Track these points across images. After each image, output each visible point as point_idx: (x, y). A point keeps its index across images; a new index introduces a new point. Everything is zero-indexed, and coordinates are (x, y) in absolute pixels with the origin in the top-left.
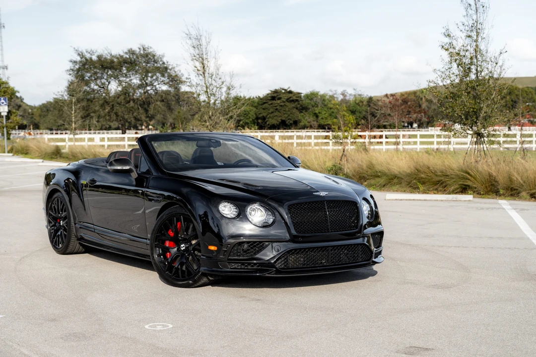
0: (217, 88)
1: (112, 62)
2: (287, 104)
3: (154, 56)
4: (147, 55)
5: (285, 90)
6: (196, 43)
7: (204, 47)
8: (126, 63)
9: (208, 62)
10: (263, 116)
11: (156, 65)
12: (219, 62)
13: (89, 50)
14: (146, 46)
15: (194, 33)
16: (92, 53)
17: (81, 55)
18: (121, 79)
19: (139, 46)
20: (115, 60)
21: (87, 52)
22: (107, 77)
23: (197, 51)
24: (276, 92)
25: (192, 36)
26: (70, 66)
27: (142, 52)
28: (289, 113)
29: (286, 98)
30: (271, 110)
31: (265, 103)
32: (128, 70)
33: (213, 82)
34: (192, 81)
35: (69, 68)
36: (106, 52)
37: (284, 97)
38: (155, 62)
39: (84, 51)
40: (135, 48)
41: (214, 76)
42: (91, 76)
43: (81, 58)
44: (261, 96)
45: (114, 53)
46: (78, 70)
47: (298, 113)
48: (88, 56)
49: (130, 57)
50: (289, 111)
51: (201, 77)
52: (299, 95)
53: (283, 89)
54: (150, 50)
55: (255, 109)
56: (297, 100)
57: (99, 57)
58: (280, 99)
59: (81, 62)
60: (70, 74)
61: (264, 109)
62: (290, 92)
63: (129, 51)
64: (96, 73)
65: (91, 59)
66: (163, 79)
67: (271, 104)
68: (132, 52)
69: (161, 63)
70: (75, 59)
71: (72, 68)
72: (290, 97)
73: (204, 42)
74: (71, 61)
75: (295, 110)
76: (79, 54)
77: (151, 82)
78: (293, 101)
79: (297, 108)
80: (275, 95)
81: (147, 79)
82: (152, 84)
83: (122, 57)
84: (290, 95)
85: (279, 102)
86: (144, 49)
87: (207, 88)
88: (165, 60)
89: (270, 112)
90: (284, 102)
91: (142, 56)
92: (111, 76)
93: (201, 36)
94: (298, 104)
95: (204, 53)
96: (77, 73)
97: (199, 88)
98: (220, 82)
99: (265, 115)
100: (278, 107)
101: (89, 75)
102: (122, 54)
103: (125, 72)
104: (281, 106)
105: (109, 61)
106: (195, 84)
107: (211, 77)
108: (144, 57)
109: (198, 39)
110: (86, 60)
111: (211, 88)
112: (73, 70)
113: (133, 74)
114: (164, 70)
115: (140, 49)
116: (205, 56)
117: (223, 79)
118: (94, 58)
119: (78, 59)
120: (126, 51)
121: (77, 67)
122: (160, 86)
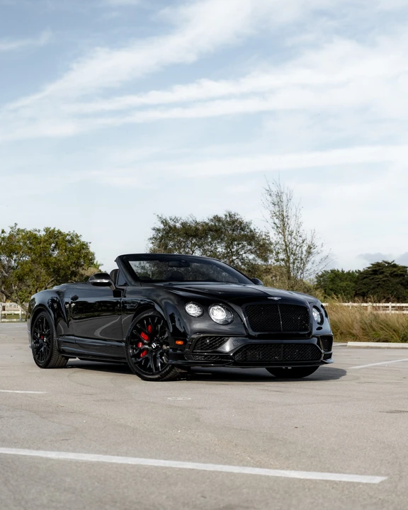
0: (297, 246)
1: (197, 229)
2: (392, 279)
3: (241, 223)
4: (234, 222)
5: (388, 263)
6: (276, 200)
7: (285, 204)
8: (212, 231)
9: (289, 219)
10: (364, 293)
11: (242, 233)
12: (300, 220)
13: (173, 218)
14: (233, 213)
15: (274, 189)
16: (176, 220)
17: (165, 222)
18: (206, 247)
19: (225, 213)
20: (200, 228)
21: (171, 219)
22: (192, 246)
23: (277, 209)
24: (378, 265)
25: (272, 193)
26: (152, 234)
27: (228, 219)
28: (393, 289)
29: (389, 272)
30: (373, 286)
31: (365, 278)
32: (213, 239)
33: (294, 241)
34: (271, 240)
35: (152, 236)
36: (191, 219)
37: (388, 272)
38: (243, 229)
39: (168, 219)
40: (222, 215)
41: (294, 234)
42: (175, 245)
43: (165, 226)
44: (362, 270)
45: (199, 220)
46: (161, 238)
47: (402, 288)
48: (172, 223)
49: (215, 225)
50: (392, 287)
51: (281, 236)
52: (405, 269)
53: (386, 262)
54: (237, 217)
55: (353, 284)
56: (402, 275)
57: (184, 224)
58: (382, 273)
59: (164, 230)
60: (153, 243)
61: (364, 284)
62: (395, 266)
63: (214, 218)
64: (180, 242)
65: (175, 226)
66: (249, 247)
67: (373, 279)
68: (217, 219)
69: (248, 230)
70: (158, 227)
71: (155, 236)
72: (394, 272)
73: (284, 198)
74: (154, 229)
75: (399, 286)
76: (162, 222)
77: (237, 251)
78: (397, 275)
79: (402, 284)
80: (377, 268)
81: (233, 248)
82: (238, 253)
83: (207, 224)
84: (395, 269)
85: (381, 276)
86: (230, 216)
87: (286, 246)
88: (252, 227)
89: (371, 287)
90: (386, 276)
91: (228, 223)
92: (195, 245)
93: (282, 193)
94: (403, 279)
95: (285, 211)
96: (161, 241)
97: (278, 246)
98: (300, 240)
99: (365, 290)
100: (380, 282)
101: (171, 243)
102: (207, 221)
103: (210, 240)
104: (384, 281)
105: (194, 229)
106: (273, 241)
107: (291, 235)
108: (230, 224)
109: (279, 196)
110: (170, 227)
111: (290, 246)
112: (156, 238)
113: (218, 242)
114: (251, 238)
115: (226, 216)
116: (285, 214)
117: (304, 237)
118: (178, 225)
119: (162, 226)
120: (211, 217)
121: (160, 235)
122: (247, 255)
